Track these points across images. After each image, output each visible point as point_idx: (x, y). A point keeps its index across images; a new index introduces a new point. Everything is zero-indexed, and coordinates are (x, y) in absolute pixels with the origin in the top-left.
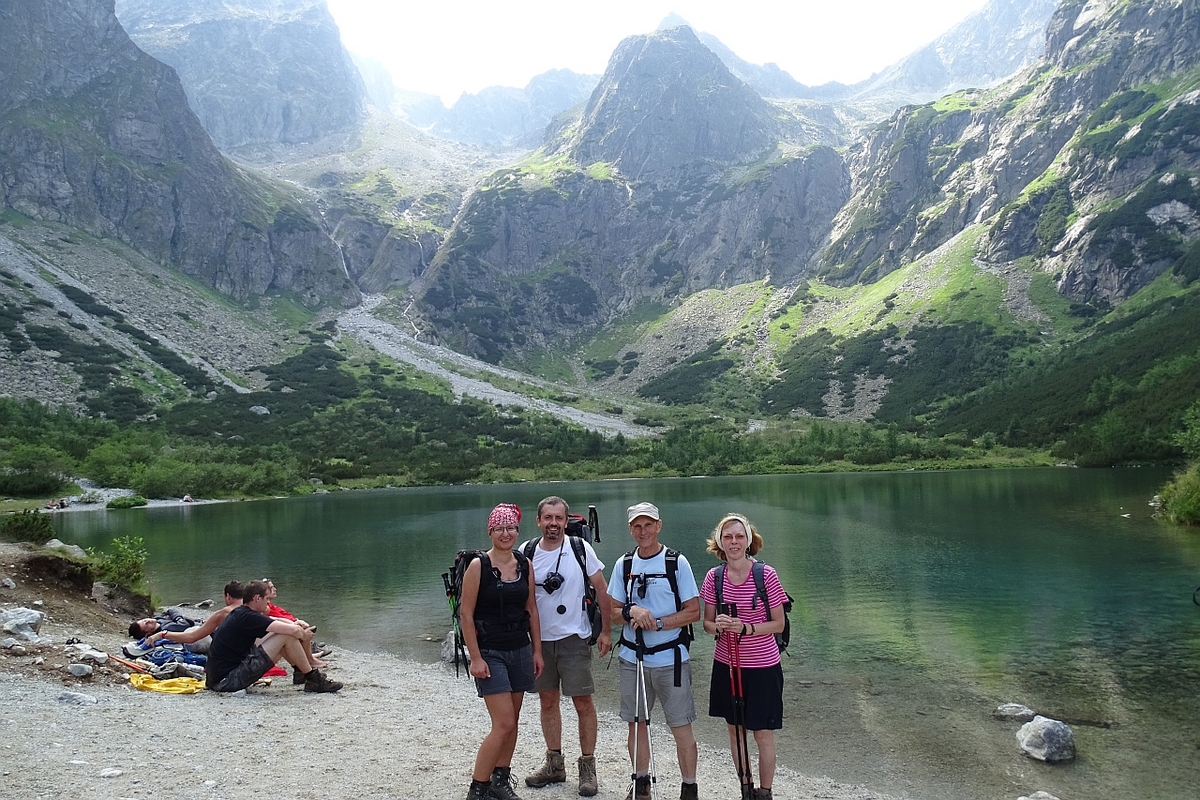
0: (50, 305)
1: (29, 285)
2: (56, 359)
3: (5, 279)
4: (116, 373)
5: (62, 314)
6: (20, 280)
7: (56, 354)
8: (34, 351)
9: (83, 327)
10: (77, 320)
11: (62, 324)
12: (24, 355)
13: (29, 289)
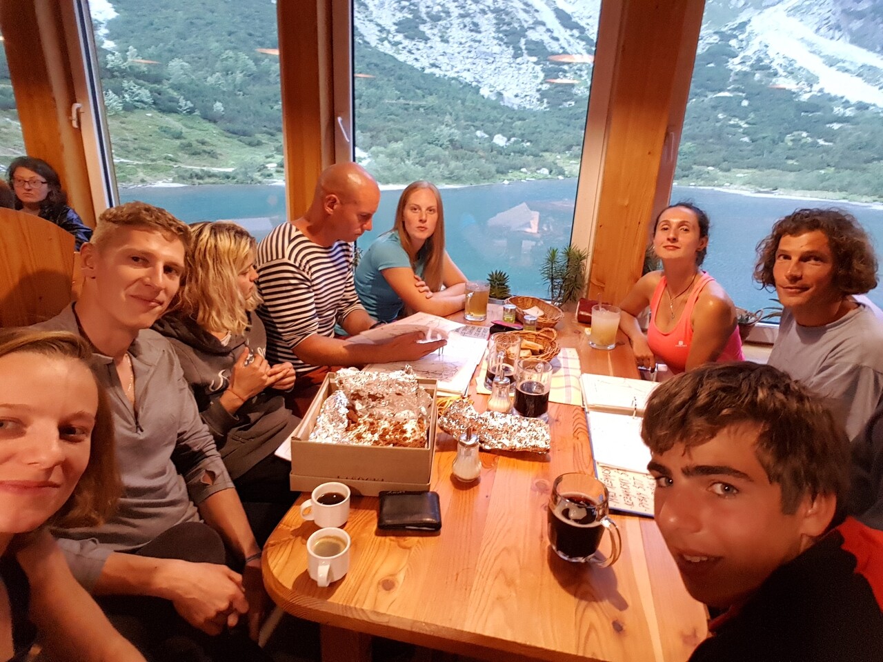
0: (543, 24)
1: (537, 11)
2: (535, 63)
3: (525, 7)
4: (565, 71)
5: (548, 30)
6: (533, 7)
7: (535, 59)
8: (526, 57)
9: (557, 39)
10: (555, 35)
11: (546, 38)
12: (519, 60)
13: (536, 14)
